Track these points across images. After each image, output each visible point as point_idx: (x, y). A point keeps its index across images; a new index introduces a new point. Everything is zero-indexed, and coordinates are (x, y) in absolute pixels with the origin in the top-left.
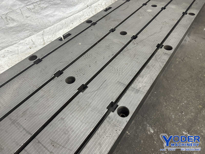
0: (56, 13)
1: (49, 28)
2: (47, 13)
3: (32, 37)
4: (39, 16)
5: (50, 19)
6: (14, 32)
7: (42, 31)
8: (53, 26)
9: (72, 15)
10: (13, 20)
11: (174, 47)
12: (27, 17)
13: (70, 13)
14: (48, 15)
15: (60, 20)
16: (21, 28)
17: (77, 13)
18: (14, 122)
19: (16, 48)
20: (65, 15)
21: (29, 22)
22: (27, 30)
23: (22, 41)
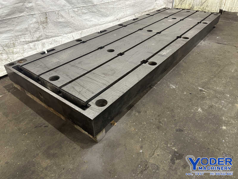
0: (92, 19)
1: (86, 30)
2: (86, 18)
3: (73, 33)
4: (80, 19)
5: (88, 23)
6: (61, 27)
7: (81, 31)
8: (89, 29)
9: (104, 24)
10: (62, 16)
11: (190, 38)
12: (72, 17)
13: (103, 22)
14: (86, 19)
15: (95, 25)
16: (66, 24)
17: (108, 23)
18: (73, 66)
19: (61, 40)
20: (99, 22)
21: (73, 21)
22: (70, 27)
23: (65, 35)
